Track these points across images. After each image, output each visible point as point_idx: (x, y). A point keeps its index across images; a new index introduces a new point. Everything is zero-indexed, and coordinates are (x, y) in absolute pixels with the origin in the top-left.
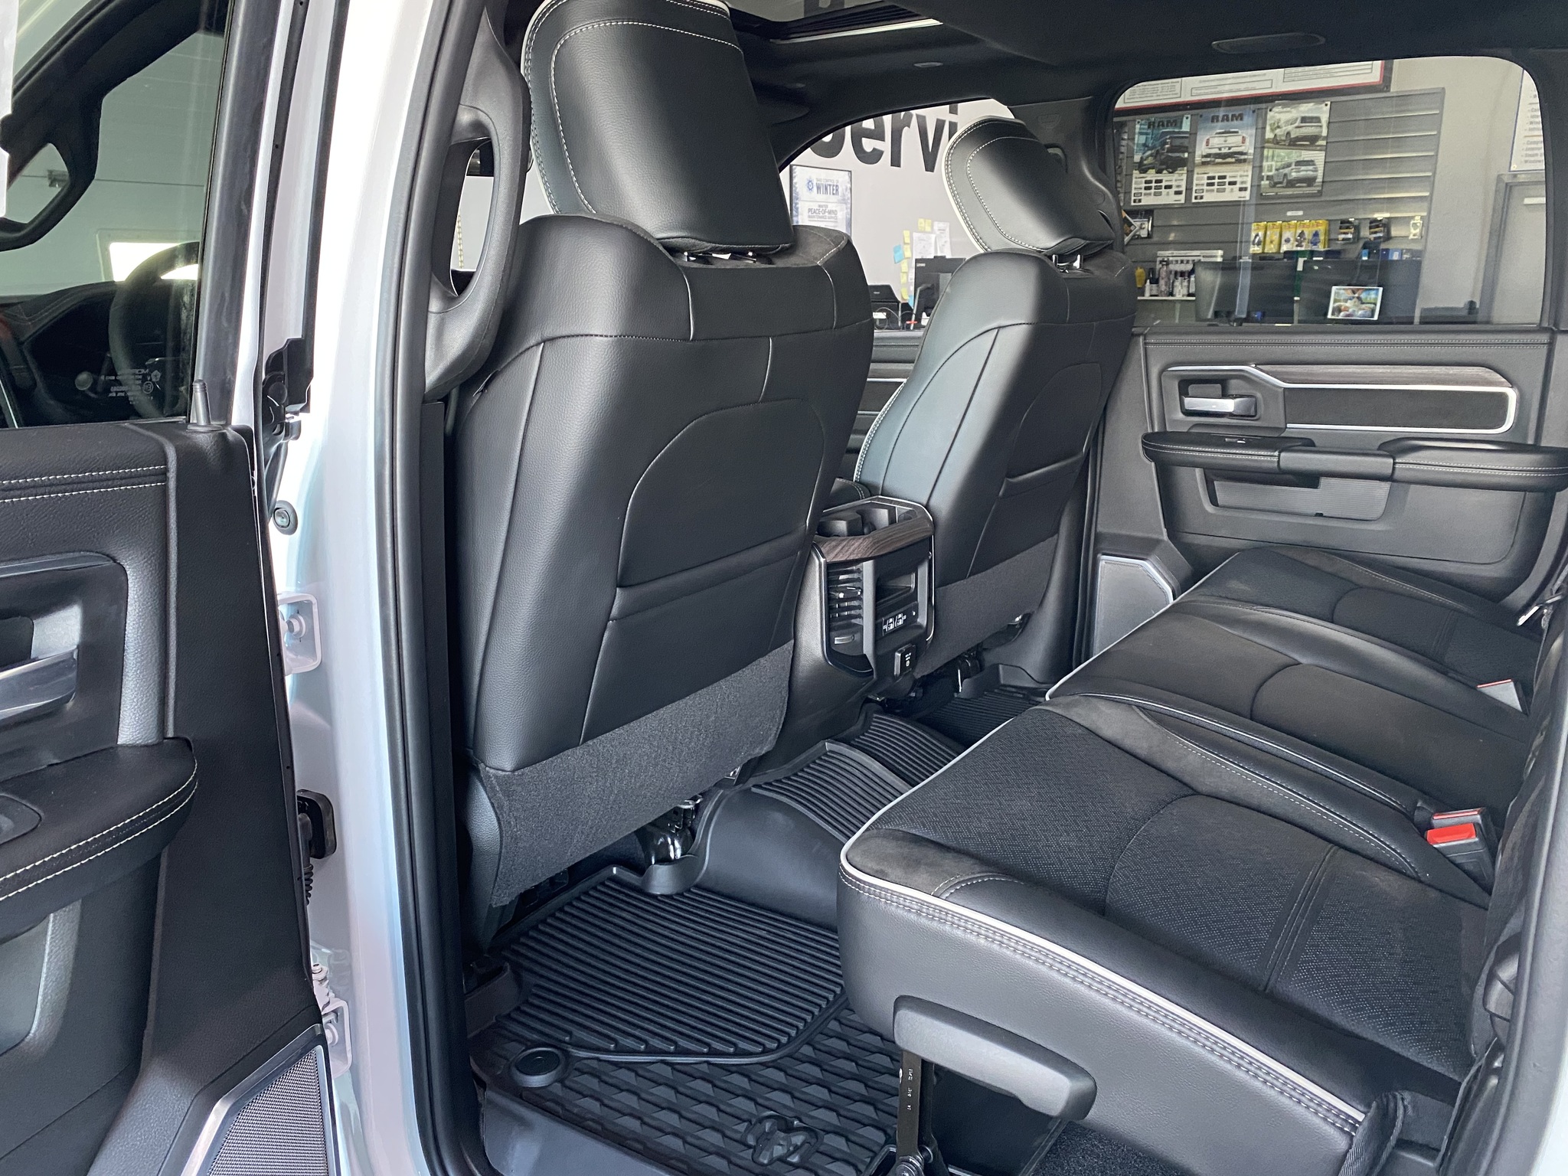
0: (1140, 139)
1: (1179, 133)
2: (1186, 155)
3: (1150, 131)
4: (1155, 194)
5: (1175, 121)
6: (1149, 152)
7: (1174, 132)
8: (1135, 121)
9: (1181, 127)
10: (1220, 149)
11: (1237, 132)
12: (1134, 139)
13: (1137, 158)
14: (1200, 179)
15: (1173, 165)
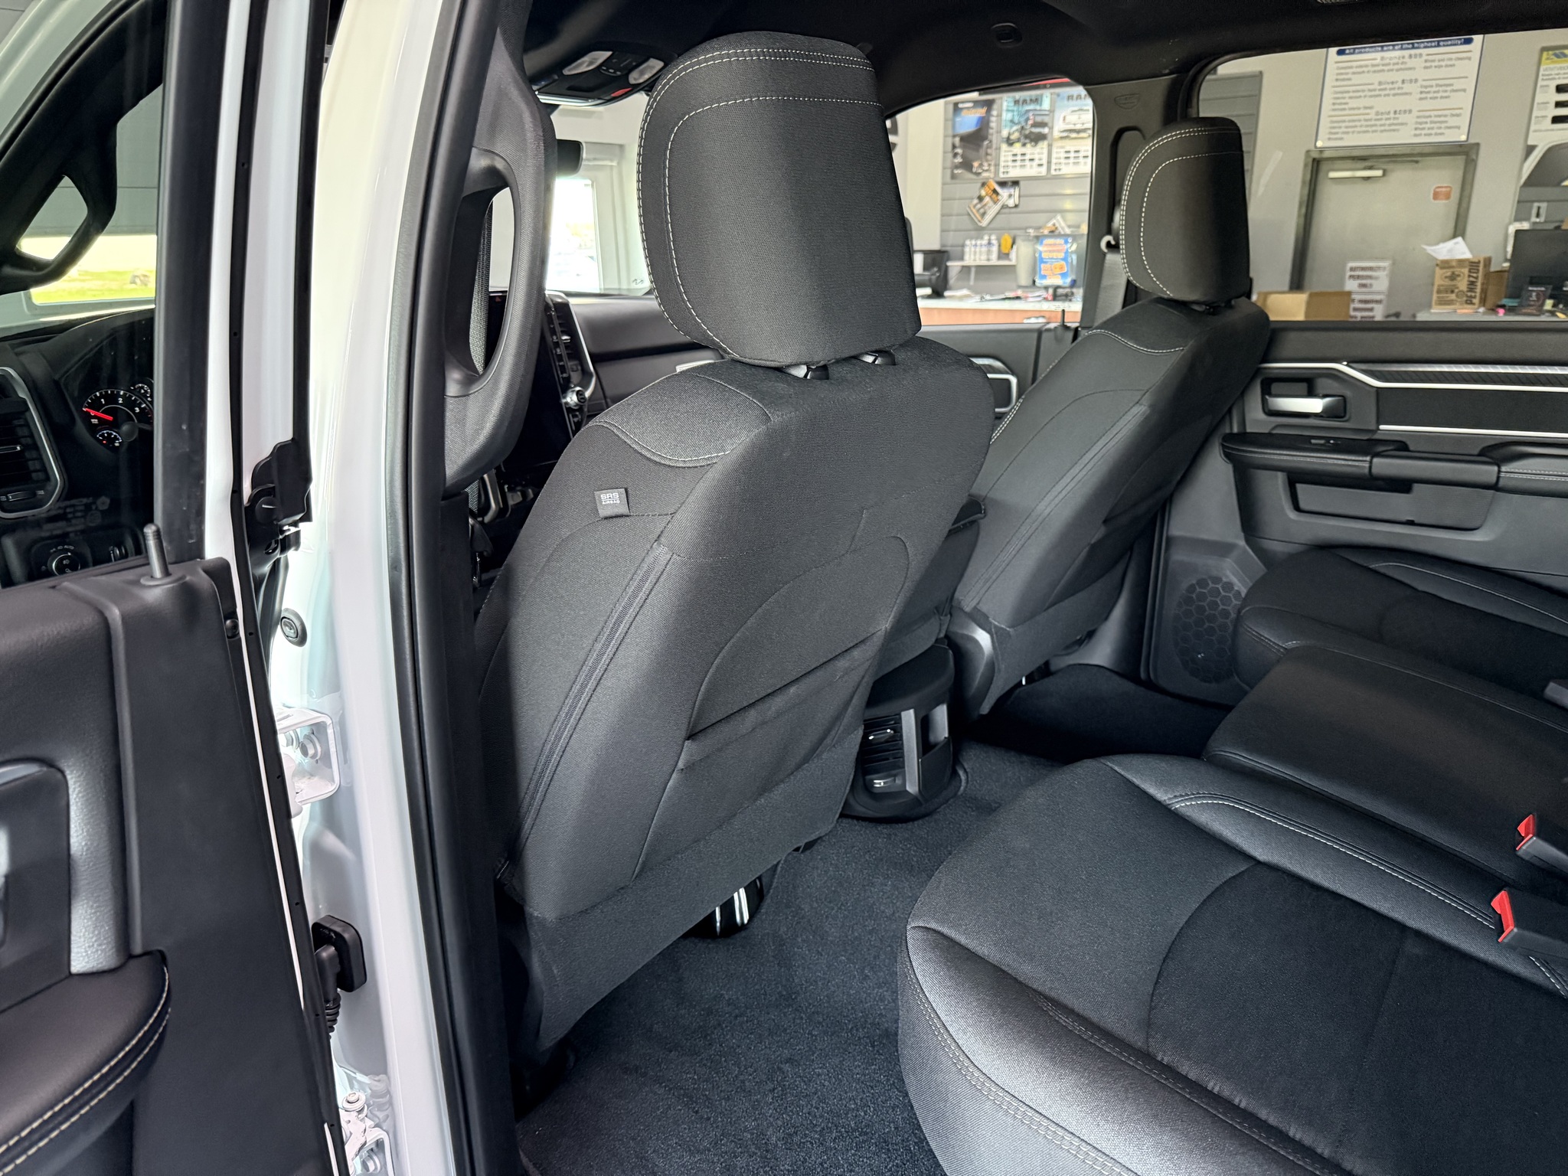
0: (1007, 116)
1: (1040, 110)
2: (1046, 130)
3: (1015, 109)
4: (1022, 166)
5: (1037, 100)
6: (1015, 128)
7: (1035, 110)
8: (1001, 98)
9: (1041, 105)
10: (1075, 124)
12: (1001, 116)
13: (1005, 133)
14: (1058, 153)
15: (1037, 139)
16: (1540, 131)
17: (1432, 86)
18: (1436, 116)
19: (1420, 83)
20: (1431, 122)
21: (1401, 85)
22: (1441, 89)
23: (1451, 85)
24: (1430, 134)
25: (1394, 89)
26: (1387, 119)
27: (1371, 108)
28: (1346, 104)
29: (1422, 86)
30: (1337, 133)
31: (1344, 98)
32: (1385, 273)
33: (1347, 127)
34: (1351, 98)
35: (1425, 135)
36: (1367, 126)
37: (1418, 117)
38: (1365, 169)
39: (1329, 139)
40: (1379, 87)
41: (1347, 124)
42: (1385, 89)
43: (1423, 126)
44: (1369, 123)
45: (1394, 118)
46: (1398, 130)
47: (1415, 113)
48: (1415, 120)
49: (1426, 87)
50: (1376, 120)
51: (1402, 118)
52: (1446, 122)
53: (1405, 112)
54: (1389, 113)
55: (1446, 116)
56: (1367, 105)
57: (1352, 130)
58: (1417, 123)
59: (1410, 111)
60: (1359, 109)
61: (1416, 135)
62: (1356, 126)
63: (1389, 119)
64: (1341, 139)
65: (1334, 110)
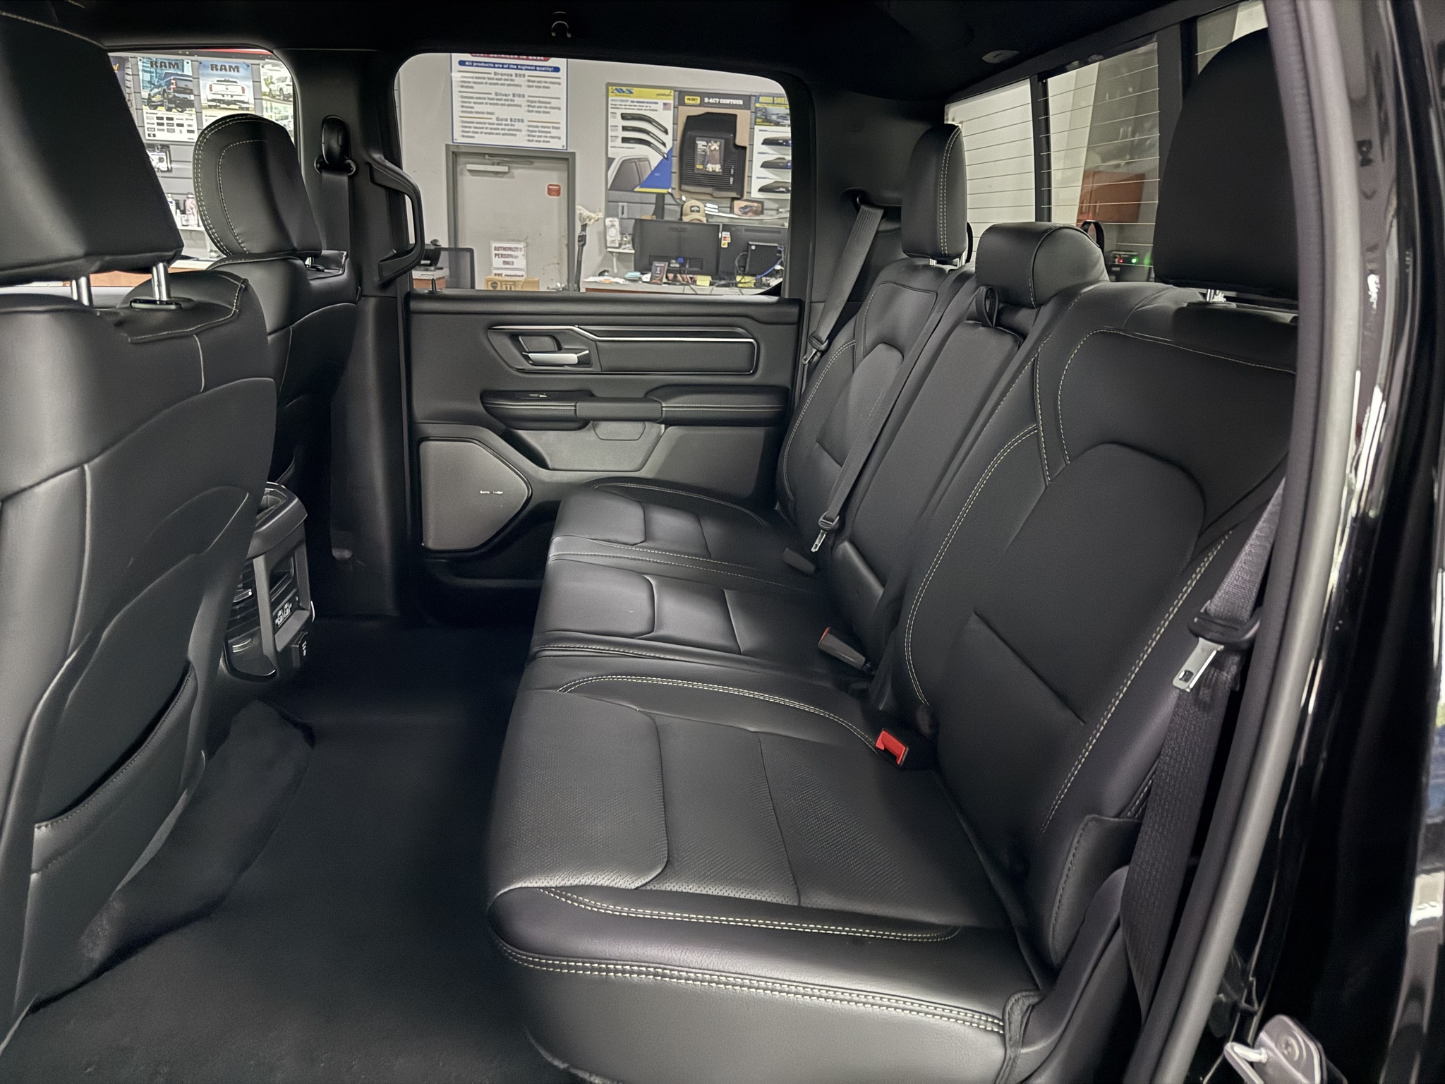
0: (144, 77)
1: (182, 76)
2: (193, 97)
3: (153, 70)
4: (170, 131)
5: (177, 64)
6: (156, 90)
7: (178, 74)
8: (136, 57)
9: (182, 70)
10: (223, 96)
11: (236, 82)
15: (181, 105)
16: (615, 147)
17: (535, 102)
18: (542, 127)
19: (526, 98)
20: (540, 131)
21: (513, 98)
22: (543, 105)
23: (550, 103)
24: (540, 141)
25: (507, 100)
26: (505, 125)
27: (492, 114)
28: (472, 108)
29: (528, 101)
30: (469, 132)
31: (470, 103)
32: (523, 253)
33: (475, 128)
34: (475, 103)
35: (536, 141)
36: (491, 129)
37: (529, 126)
38: (493, 164)
39: (463, 136)
40: (496, 97)
41: (475, 125)
42: (501, 100)
43: (534, 134)
44: (492, 126)
45: (512, 125)
46: (515, 135)
47: (526, 123)
48: (527, 128)
49: (532, 102)
50: (497, 124)
51: (518, 125)
52: (550, 132)
53: (519, 120)
54: (506, 120)
55: (549, 128)
56: (489, 111)
57: (479, 131)
58: (528, 131)
59: (523, 121)
60: (483, 113)
61: (529, 141)
62: (483, 128)
63: (507, 125)
64: (473, 137)
65: (463, 112)
